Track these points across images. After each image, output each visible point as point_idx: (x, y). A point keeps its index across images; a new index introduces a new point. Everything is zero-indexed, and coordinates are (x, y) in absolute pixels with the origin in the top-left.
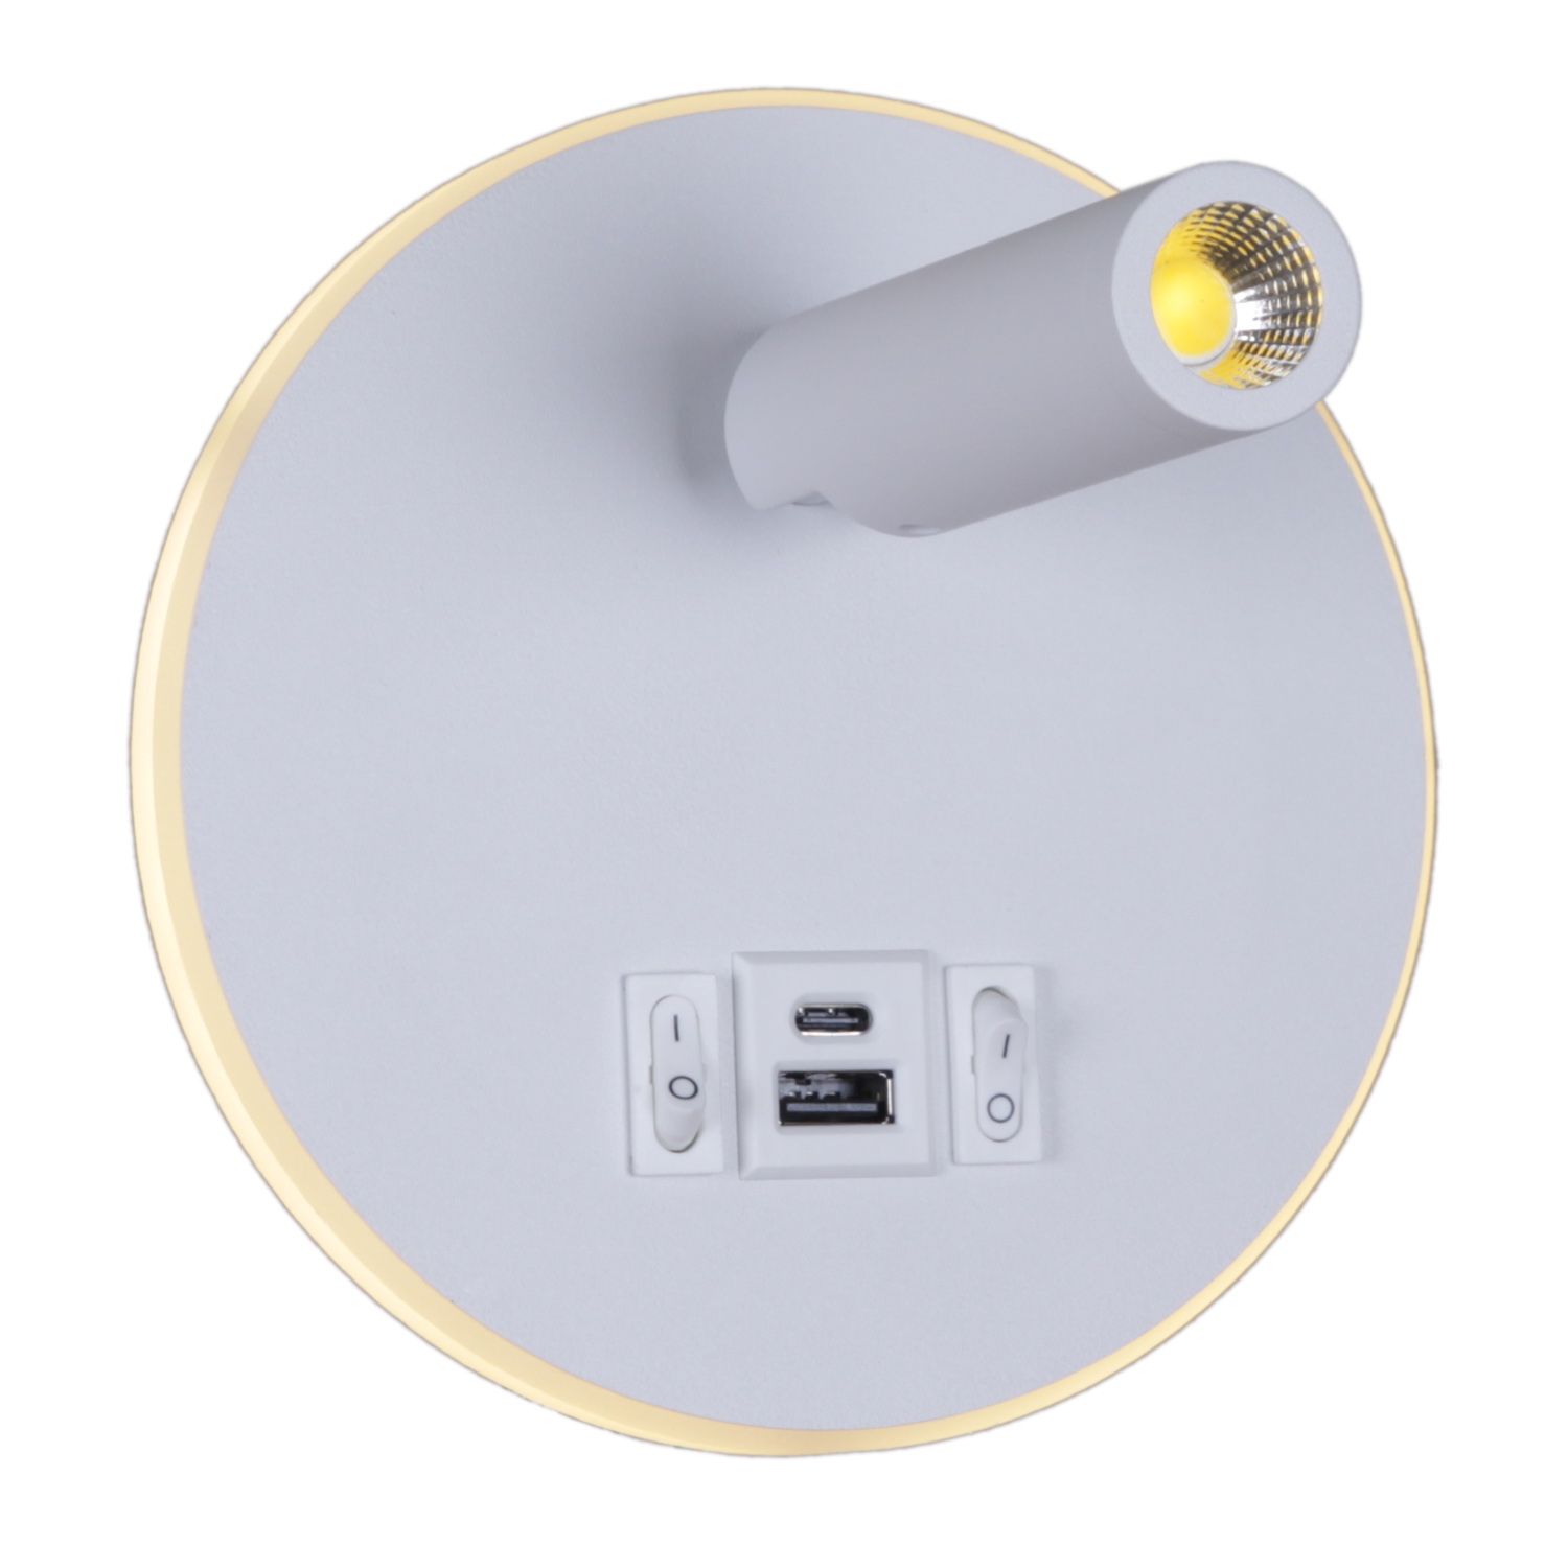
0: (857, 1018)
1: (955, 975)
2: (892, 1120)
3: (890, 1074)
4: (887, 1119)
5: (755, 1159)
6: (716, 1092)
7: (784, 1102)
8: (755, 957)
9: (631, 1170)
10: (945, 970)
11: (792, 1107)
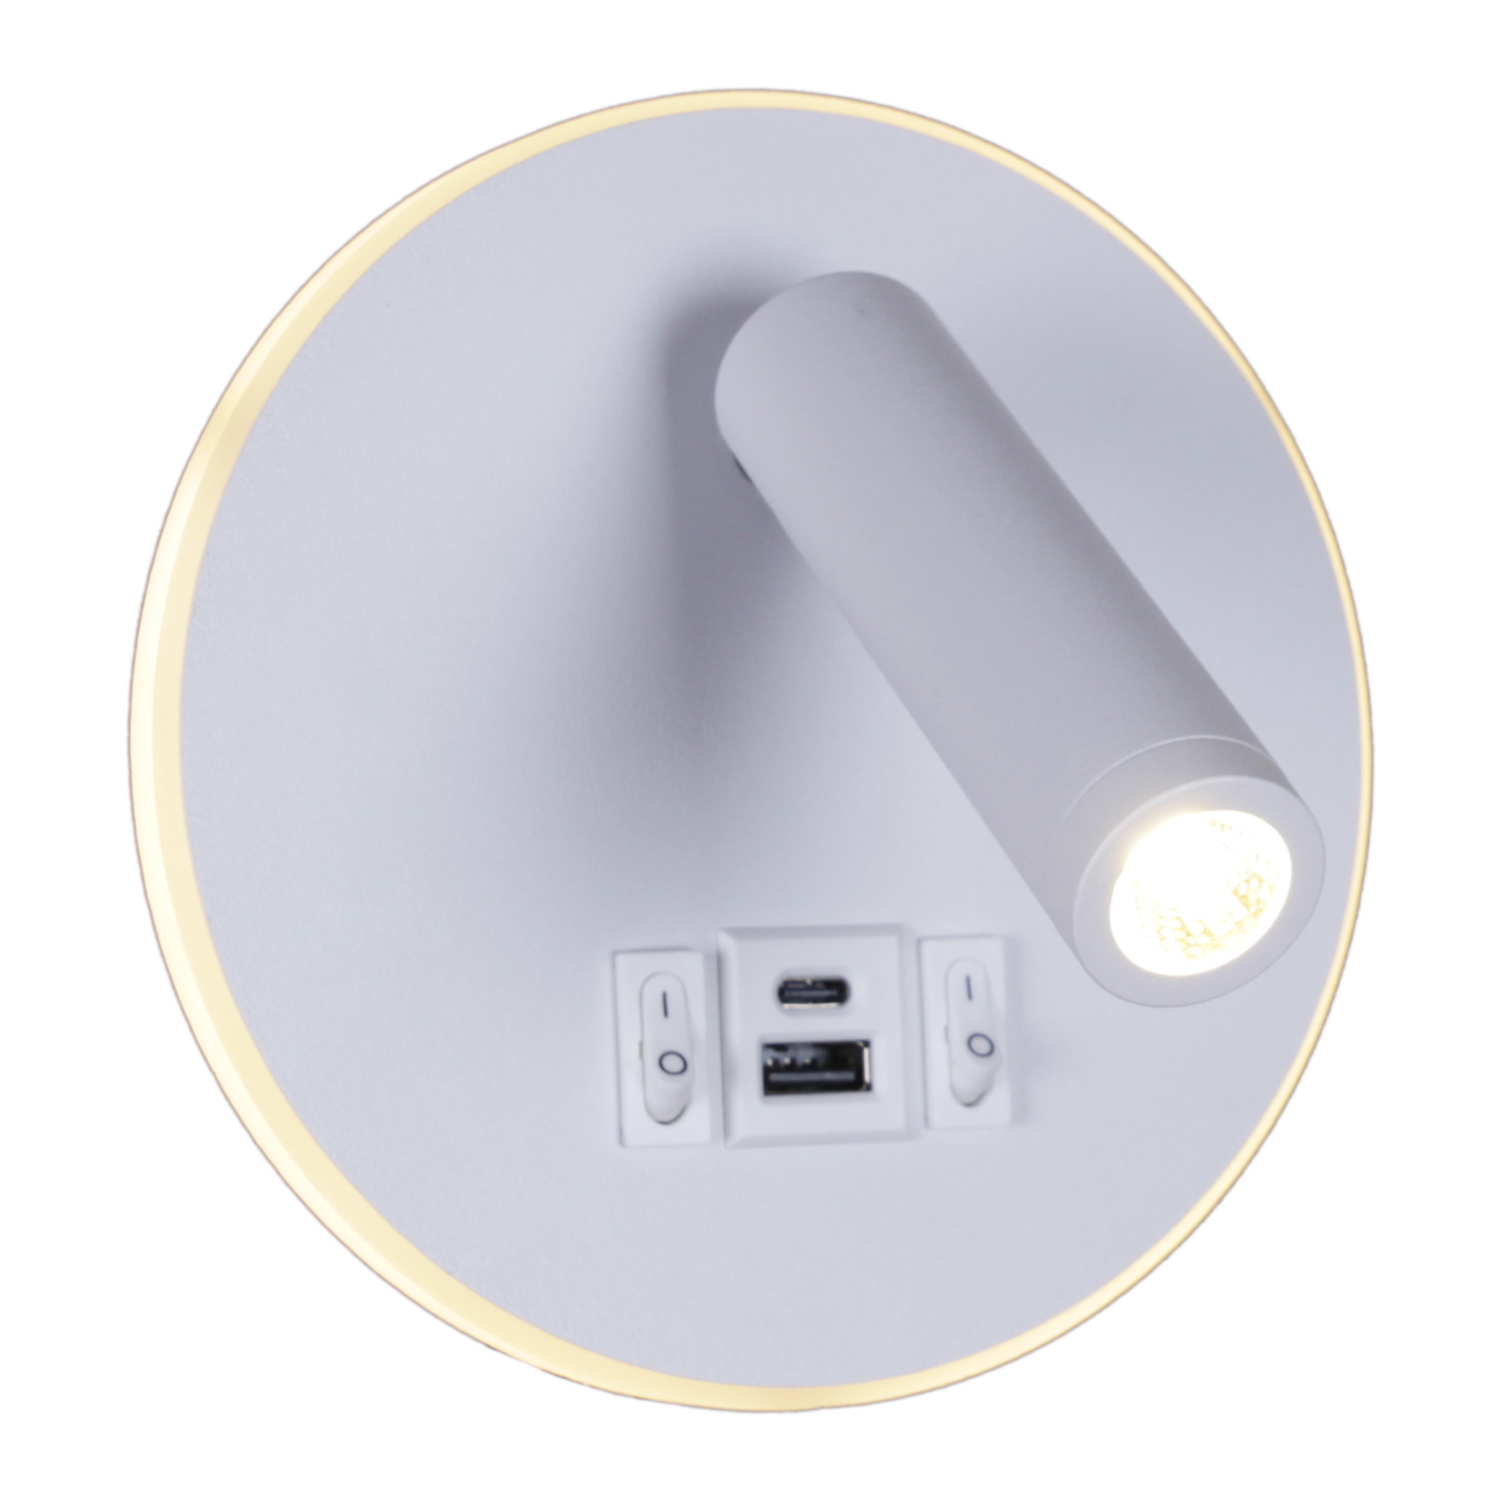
0: (835, 991)
1: (929, 948)
2: (869, 1088)
3: (867, 1044)
4: (864, 1087)
5: (741, 1128)
6: (703, 1065)
7: (767, 1071)
8: (739, 933)
9: (621, 1141)
10: (919, 942)
11: (775, 1077)
